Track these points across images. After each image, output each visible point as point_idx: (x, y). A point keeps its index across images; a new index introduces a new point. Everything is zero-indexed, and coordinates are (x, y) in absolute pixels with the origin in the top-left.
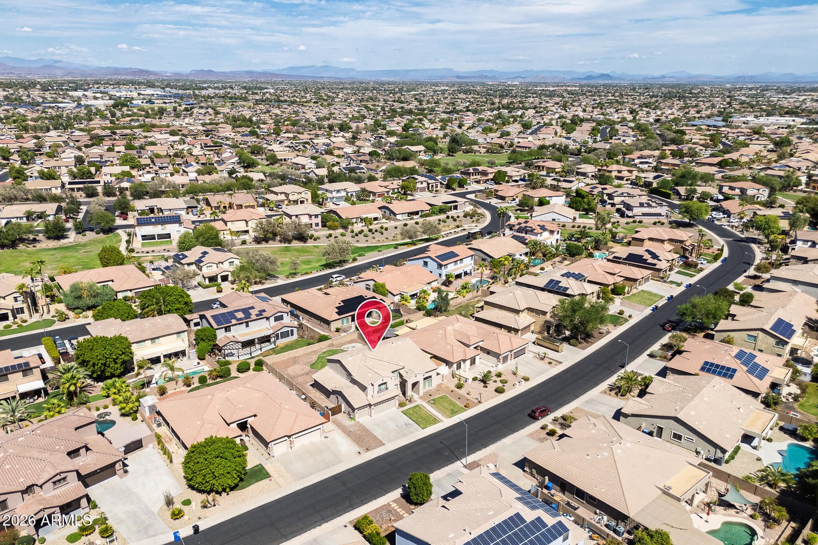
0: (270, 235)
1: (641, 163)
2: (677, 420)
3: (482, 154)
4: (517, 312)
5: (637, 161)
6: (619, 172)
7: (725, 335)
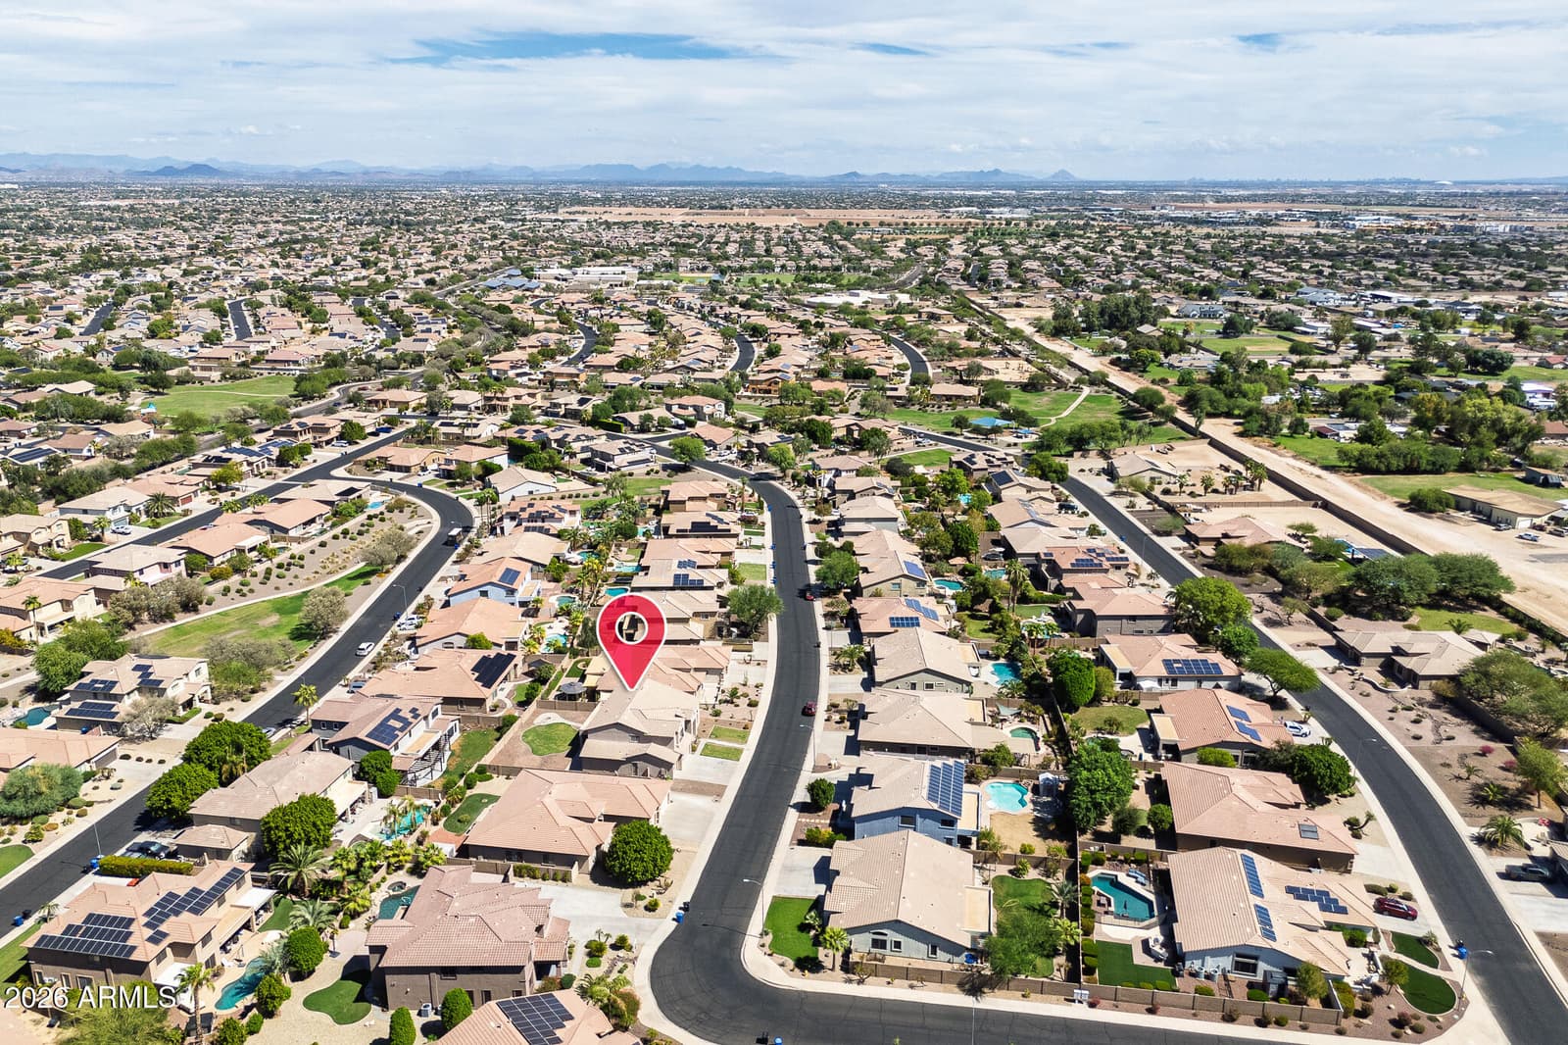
0: (128, 615)
1: (518, 375)
2: (928, 671)
3: (217, 384)
4: (685, 621)
5: (512, 373)
6: (518, 397)
7: (873, 589)
